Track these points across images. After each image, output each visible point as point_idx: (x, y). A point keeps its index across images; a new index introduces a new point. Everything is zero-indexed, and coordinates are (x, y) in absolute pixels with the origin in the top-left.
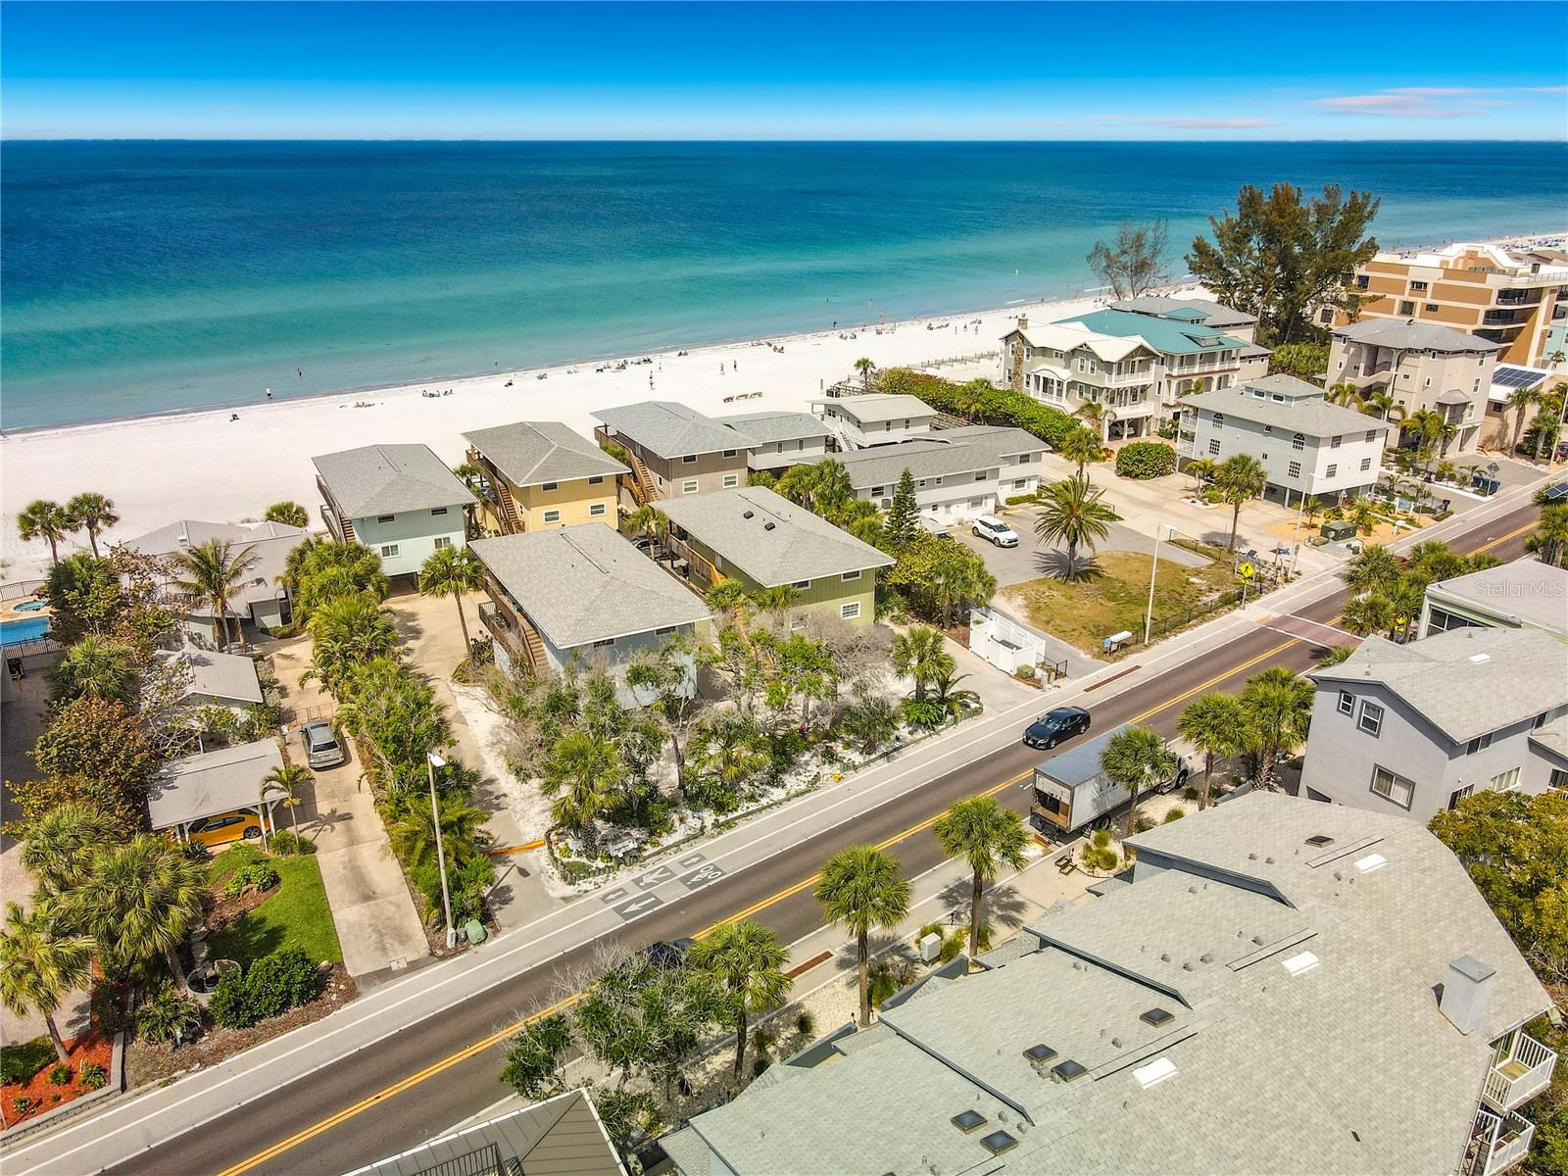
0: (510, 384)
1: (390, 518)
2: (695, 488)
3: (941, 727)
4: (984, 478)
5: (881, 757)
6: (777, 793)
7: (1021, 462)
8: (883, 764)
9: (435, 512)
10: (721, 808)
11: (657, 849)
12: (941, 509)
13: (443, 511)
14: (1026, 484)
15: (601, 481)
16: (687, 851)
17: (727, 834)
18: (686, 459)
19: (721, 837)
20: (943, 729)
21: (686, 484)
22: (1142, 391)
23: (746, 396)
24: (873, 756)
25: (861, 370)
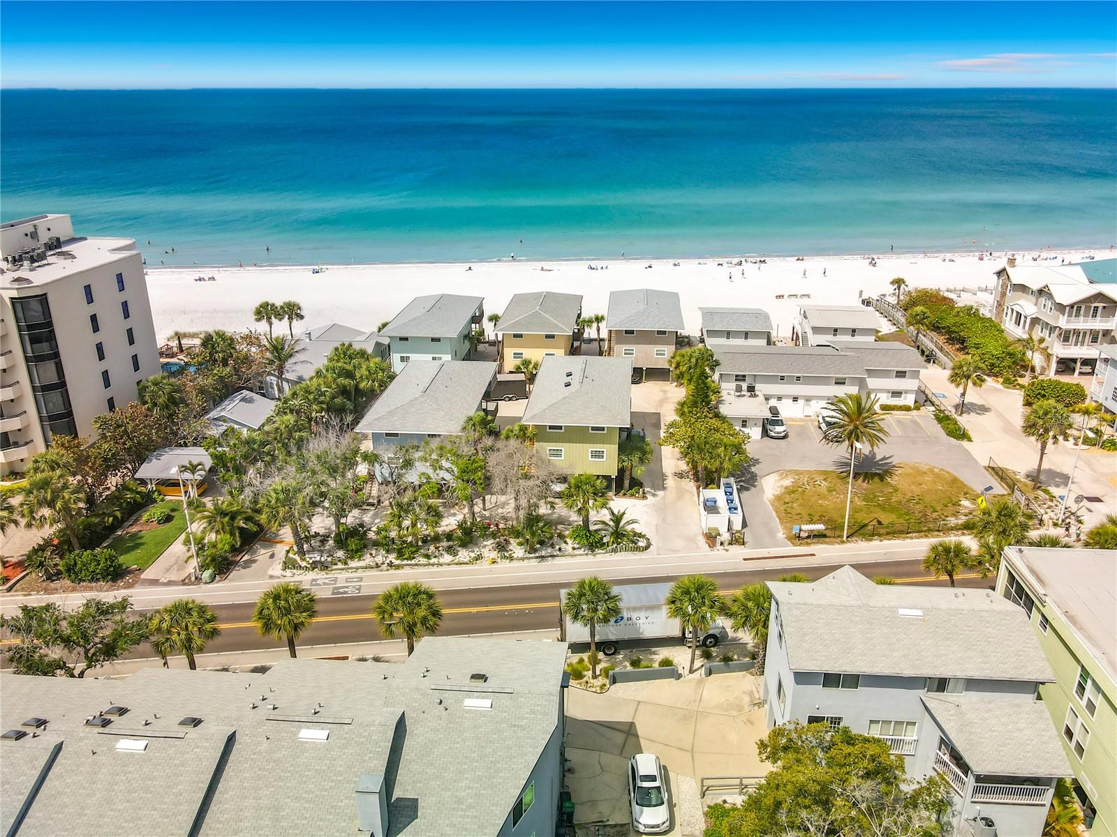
0: (650, 267)
1: (406, 339)
2: (632, 354)
3: (601, 551)
4: (844, 383)
5: (537, 557)
6: (447, 558)
7: (896, 377)
8: (534, 562)
9: (433, 340)
10: (400, 555)
11: (343, 566)
12: (801, 402)
13: (438, 340)
14: (903, 395)
15: (554, 338)
16: (360, 574)
17: (392, 571)
18: (627, 332)
19: (387, 572)
20: (600, 553)
21: (625, 350)
22: (1104, 335)
23: (796, 296)
24: (533, 555)
25: (896, 286)
